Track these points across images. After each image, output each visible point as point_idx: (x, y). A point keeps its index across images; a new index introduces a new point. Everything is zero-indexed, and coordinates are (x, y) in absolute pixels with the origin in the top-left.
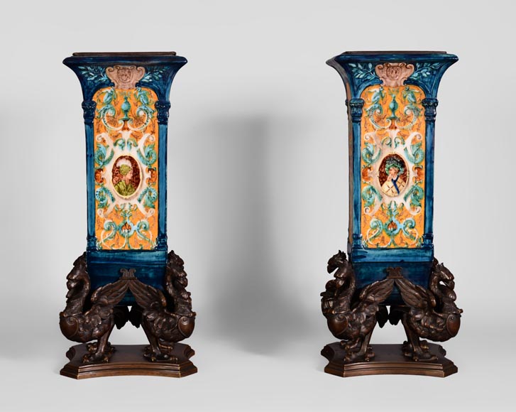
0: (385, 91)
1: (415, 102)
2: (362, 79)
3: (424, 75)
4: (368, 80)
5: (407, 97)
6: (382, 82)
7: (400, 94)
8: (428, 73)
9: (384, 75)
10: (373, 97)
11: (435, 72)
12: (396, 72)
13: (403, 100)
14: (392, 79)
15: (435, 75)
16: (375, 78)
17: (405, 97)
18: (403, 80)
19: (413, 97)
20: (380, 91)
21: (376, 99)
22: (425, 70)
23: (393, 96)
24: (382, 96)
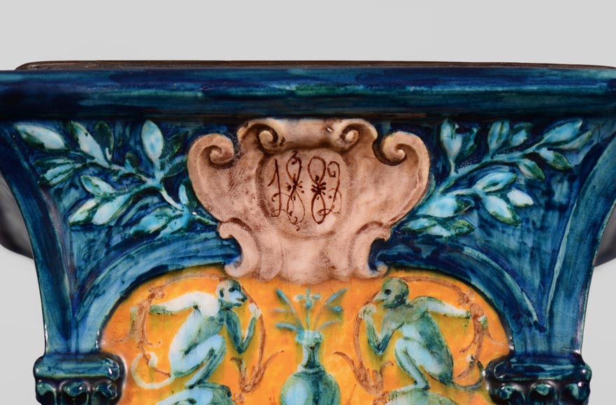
0: (253, 310)
1: (446, 380)
2: (108, 229)
3: (496, 206)
4: (147, 240)
5: (397, 346)
6: (232, 250)
7: (347, 324)
8: (521, 198)
9: (246, 203)
10: (177, 344)
11: (561, 192)
12: (318, 190)
13: (370, 364)
14: (298, 228)
15: (563, 209)
16: (192, 226)
17: (381, 348)
18: (367, 239)
19: (432, 344)
20: (226, 308)
21: (201, 353)
22: (502, 176)
23: (308, 337)
24: (235, 339)
